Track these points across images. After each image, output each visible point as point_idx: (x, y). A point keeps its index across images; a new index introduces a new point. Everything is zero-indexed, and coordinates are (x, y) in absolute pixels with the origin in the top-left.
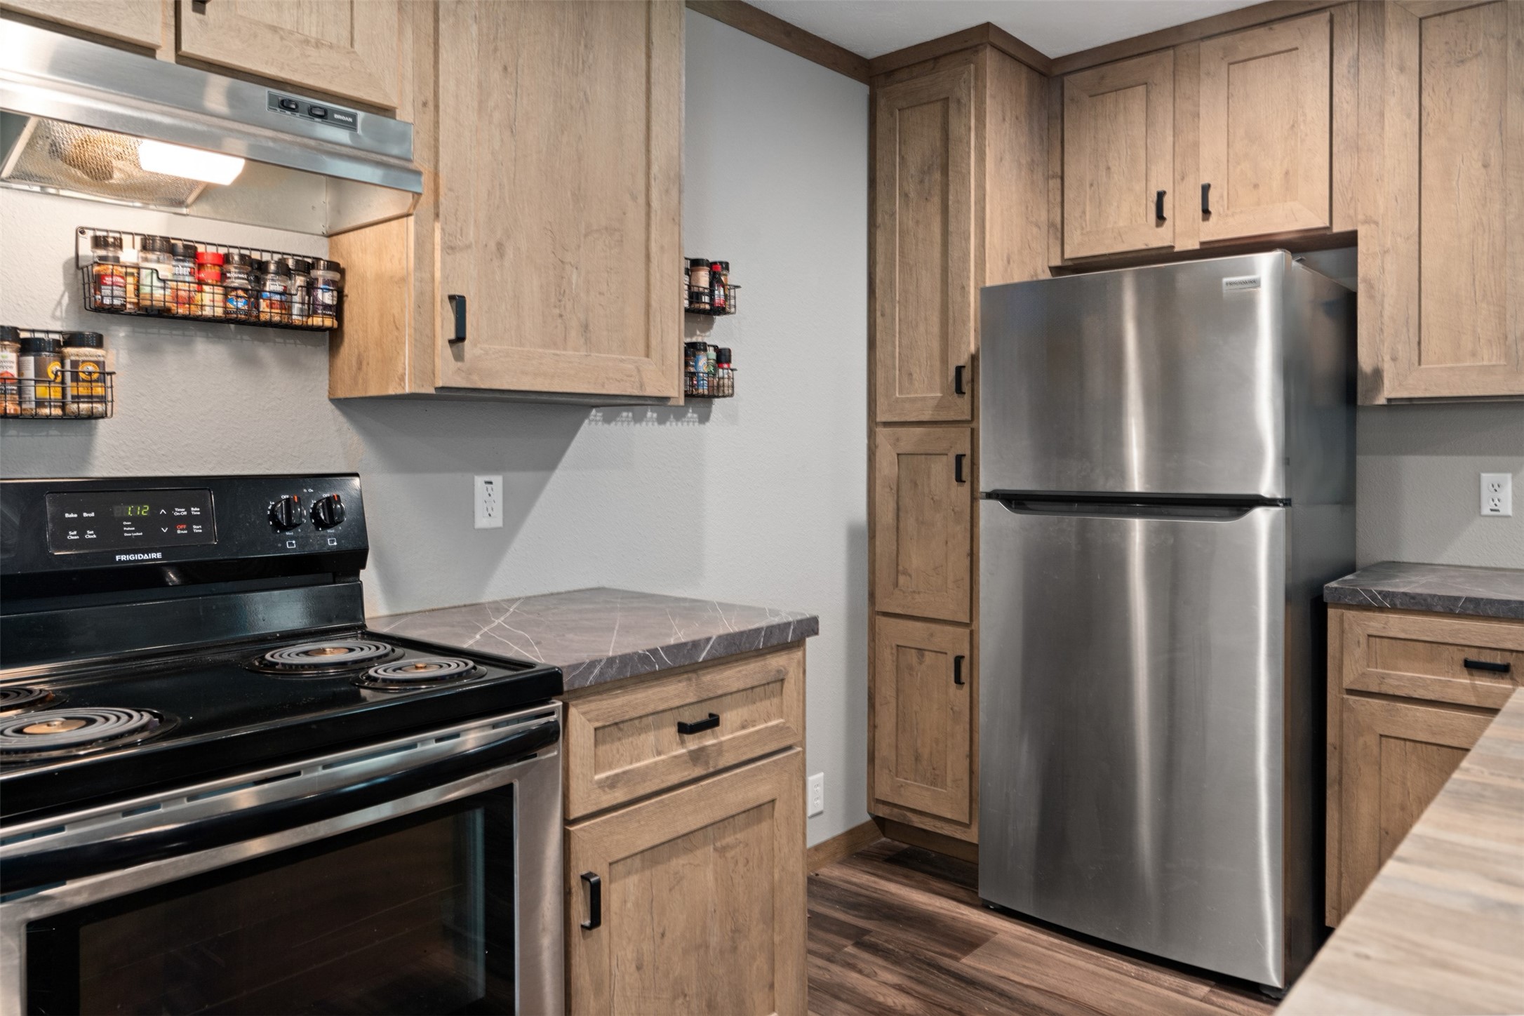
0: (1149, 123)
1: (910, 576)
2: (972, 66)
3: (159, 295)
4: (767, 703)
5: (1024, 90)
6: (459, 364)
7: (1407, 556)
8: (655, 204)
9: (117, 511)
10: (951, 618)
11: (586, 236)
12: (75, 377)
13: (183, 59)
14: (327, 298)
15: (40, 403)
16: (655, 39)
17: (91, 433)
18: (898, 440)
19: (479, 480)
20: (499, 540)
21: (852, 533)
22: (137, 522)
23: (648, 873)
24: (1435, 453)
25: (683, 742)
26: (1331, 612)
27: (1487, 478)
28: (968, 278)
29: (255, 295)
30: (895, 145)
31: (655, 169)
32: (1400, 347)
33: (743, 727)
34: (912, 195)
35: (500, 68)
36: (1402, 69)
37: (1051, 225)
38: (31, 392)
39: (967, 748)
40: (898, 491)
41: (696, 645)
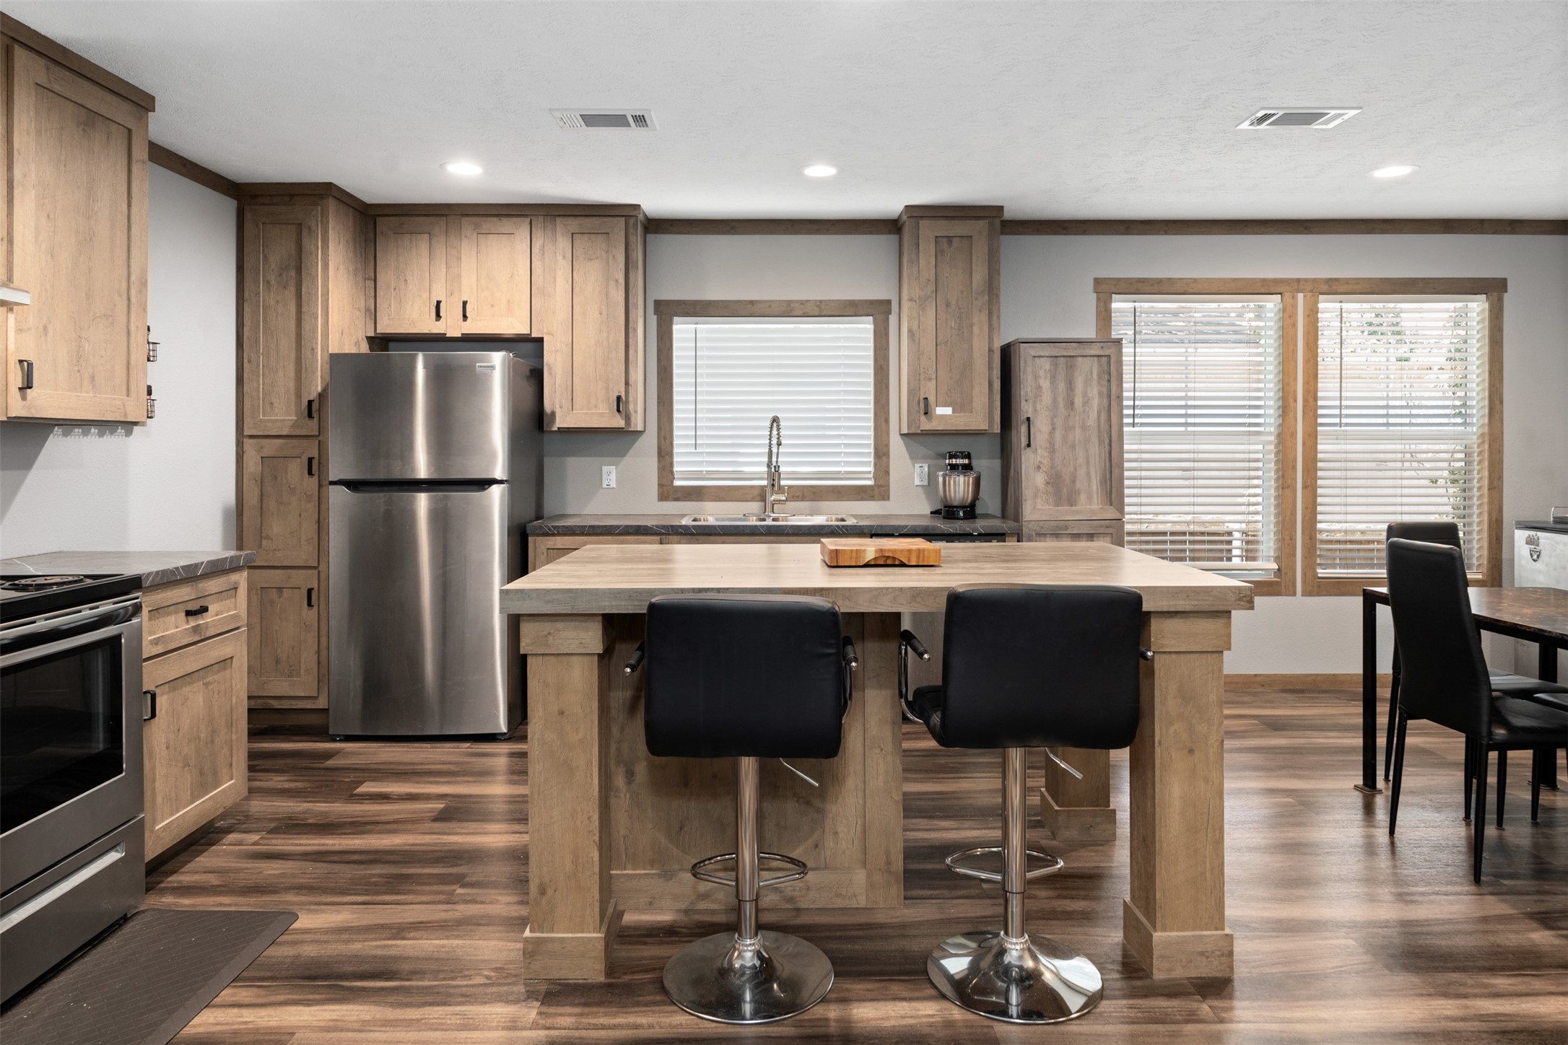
1: (272, 540)
2: (319, 207)
4: (228, 601)
5: (351, 224)
6: (24, 402)
7: (570, 511)
10: (305, 565)
11: (93, 320)
18: (262, 447)
21: (226, 513)
23: (171, 694)
24: (582, 456)
25: (188, 622)
26: (530, 539)
27: (605, 469)
28: (317, 343)
30: (259, 248)
32: (563, 401)
33: (217, 615)
34: (273, 282)
35: (46, 216)
36: (564, 257)
37: (367, 310)
39: (316, 648)
40: (261, 482)
41: (197, 566)
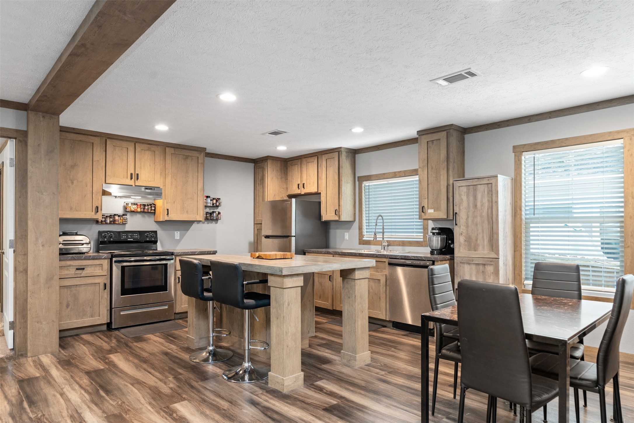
0: (298, 170)
3: (133, 210)
8: (199, 194)
9: (128, 234)
12: (124, 219)
13: (135, 186)
14: (153, 208)
15: (120, 222)
16: (199, 171)
17: (125, 226)
19: (176, 232)
20: (179, 241)
22: (130, 236)
29: (144, 209)
31: (199, 189)
38: (119, 221)
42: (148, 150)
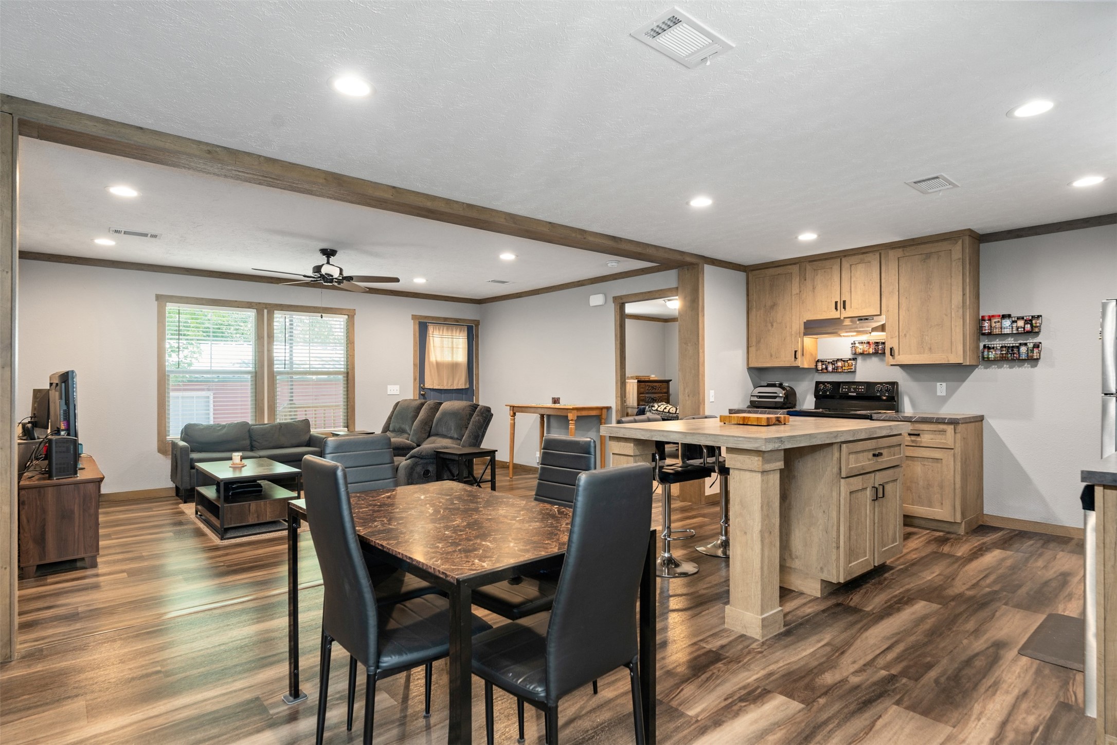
3: (864, 351)
4: (940, 436)
8: (953, 315)
9: (851, 386)
12: (852, 366)
16: (953, 275)
19: (938, 384)
20: (944, 400)
33: (931, 440)
38: (845, 368)
42: (860, 263)
